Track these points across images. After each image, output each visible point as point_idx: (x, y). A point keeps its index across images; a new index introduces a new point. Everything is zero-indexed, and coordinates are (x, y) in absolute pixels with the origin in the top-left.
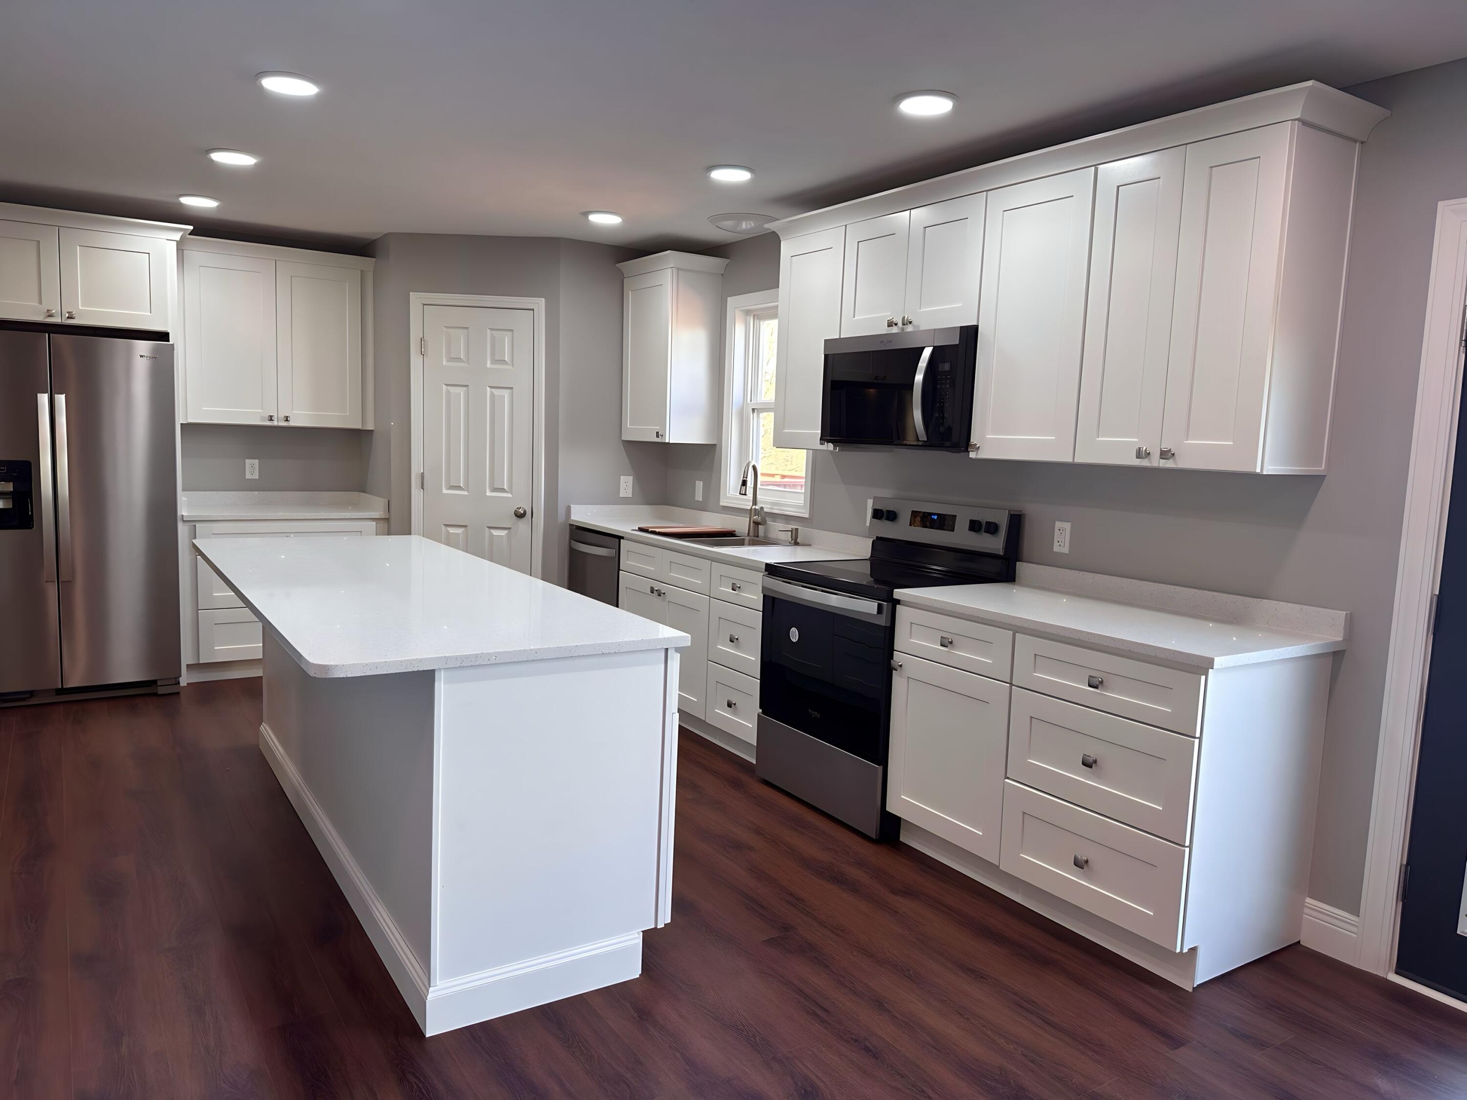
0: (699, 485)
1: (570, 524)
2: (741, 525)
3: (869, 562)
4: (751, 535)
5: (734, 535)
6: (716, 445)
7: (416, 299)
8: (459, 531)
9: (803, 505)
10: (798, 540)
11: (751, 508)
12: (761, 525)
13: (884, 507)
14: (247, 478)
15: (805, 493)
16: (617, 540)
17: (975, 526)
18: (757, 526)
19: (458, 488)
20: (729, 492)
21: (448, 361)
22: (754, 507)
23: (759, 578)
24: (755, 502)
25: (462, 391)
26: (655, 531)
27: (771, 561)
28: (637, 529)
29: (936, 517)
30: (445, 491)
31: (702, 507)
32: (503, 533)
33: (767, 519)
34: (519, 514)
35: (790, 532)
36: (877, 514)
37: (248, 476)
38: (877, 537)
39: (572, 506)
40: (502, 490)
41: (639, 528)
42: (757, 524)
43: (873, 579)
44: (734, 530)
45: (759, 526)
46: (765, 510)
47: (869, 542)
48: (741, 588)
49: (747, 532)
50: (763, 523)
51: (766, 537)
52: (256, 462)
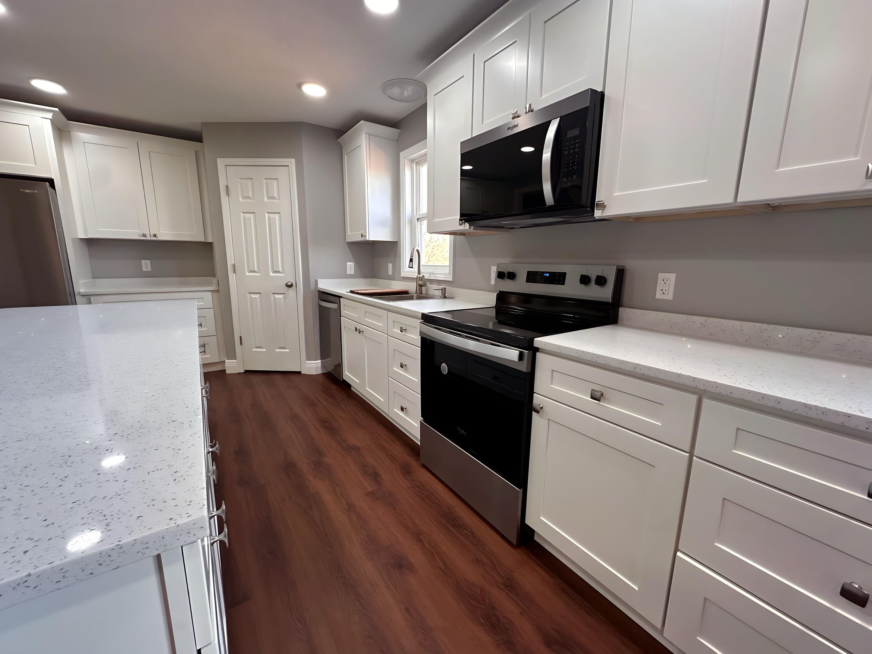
0: (390, 265)
1: (318, 290)
2: (412, 287)
3: (495, 309)
4: (417, 293)
5: (408, 293)
6: (397, 242)
7: (221, 162)
8: (257, 296)
9: (448, 273)
10: (446, 295)
11: (417, 277)
12: (423, 286)
13: (506, 270)
14: (143, 270)
15: (449, 266)
16: (339, 298)
17: (585, 280)
18: (421, 287)
19: (254, 271)
20: (406, 269)
21: (243, 199)
22: (419, 276)
23: (418, 323)
24: (419, 273)
25: (251, 215)
26: (358, 292)
27: (426, 311)
28: (349, 291)
29: (548, 275)
30: (247, 274)
31: (392, 278)
32: (281, 296)
33: (427, 283)
34: (288, 286)
35: (441, 290)
36: (501, 275)
37: (144, 269)
38: (500, 291)
39: (318, 280)
40: (278, 272)
41: (350, 291)
42: (421, 286)
43: (497, 321)
44: (408, 290)
45: (423, 287)
46: (426, 277)
47: (495, 295)
48: (407, 330)
49: (415, 291)
50: (424, 285)
51: (427, 294)
52: (148, 262)
